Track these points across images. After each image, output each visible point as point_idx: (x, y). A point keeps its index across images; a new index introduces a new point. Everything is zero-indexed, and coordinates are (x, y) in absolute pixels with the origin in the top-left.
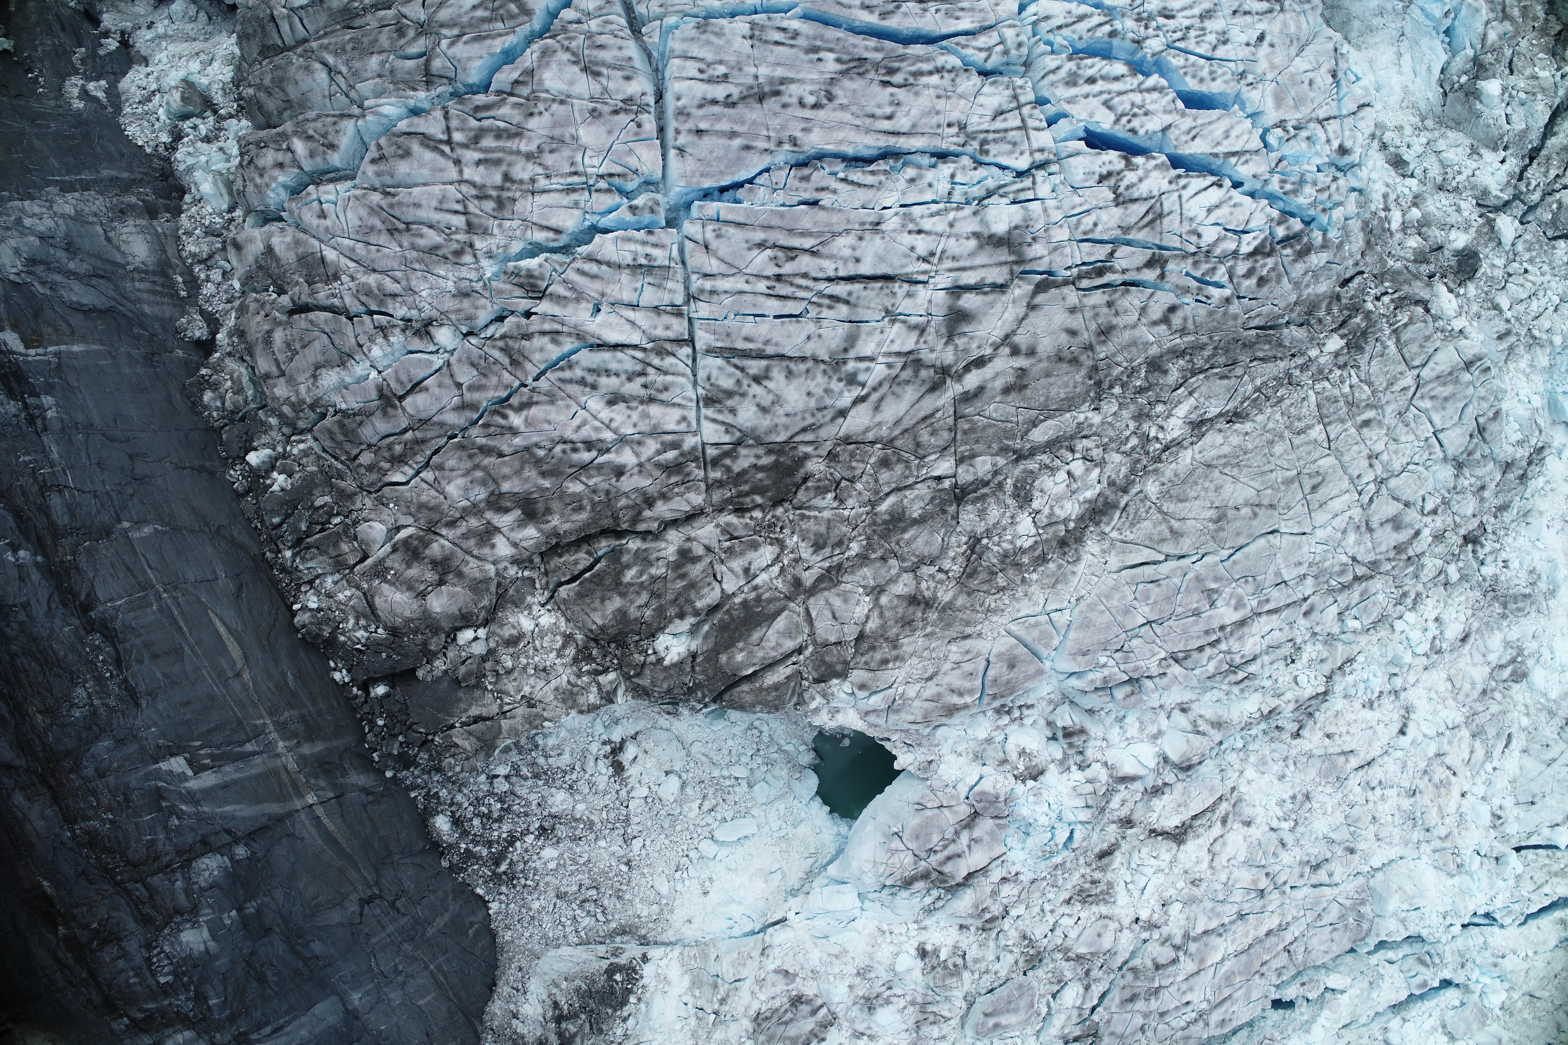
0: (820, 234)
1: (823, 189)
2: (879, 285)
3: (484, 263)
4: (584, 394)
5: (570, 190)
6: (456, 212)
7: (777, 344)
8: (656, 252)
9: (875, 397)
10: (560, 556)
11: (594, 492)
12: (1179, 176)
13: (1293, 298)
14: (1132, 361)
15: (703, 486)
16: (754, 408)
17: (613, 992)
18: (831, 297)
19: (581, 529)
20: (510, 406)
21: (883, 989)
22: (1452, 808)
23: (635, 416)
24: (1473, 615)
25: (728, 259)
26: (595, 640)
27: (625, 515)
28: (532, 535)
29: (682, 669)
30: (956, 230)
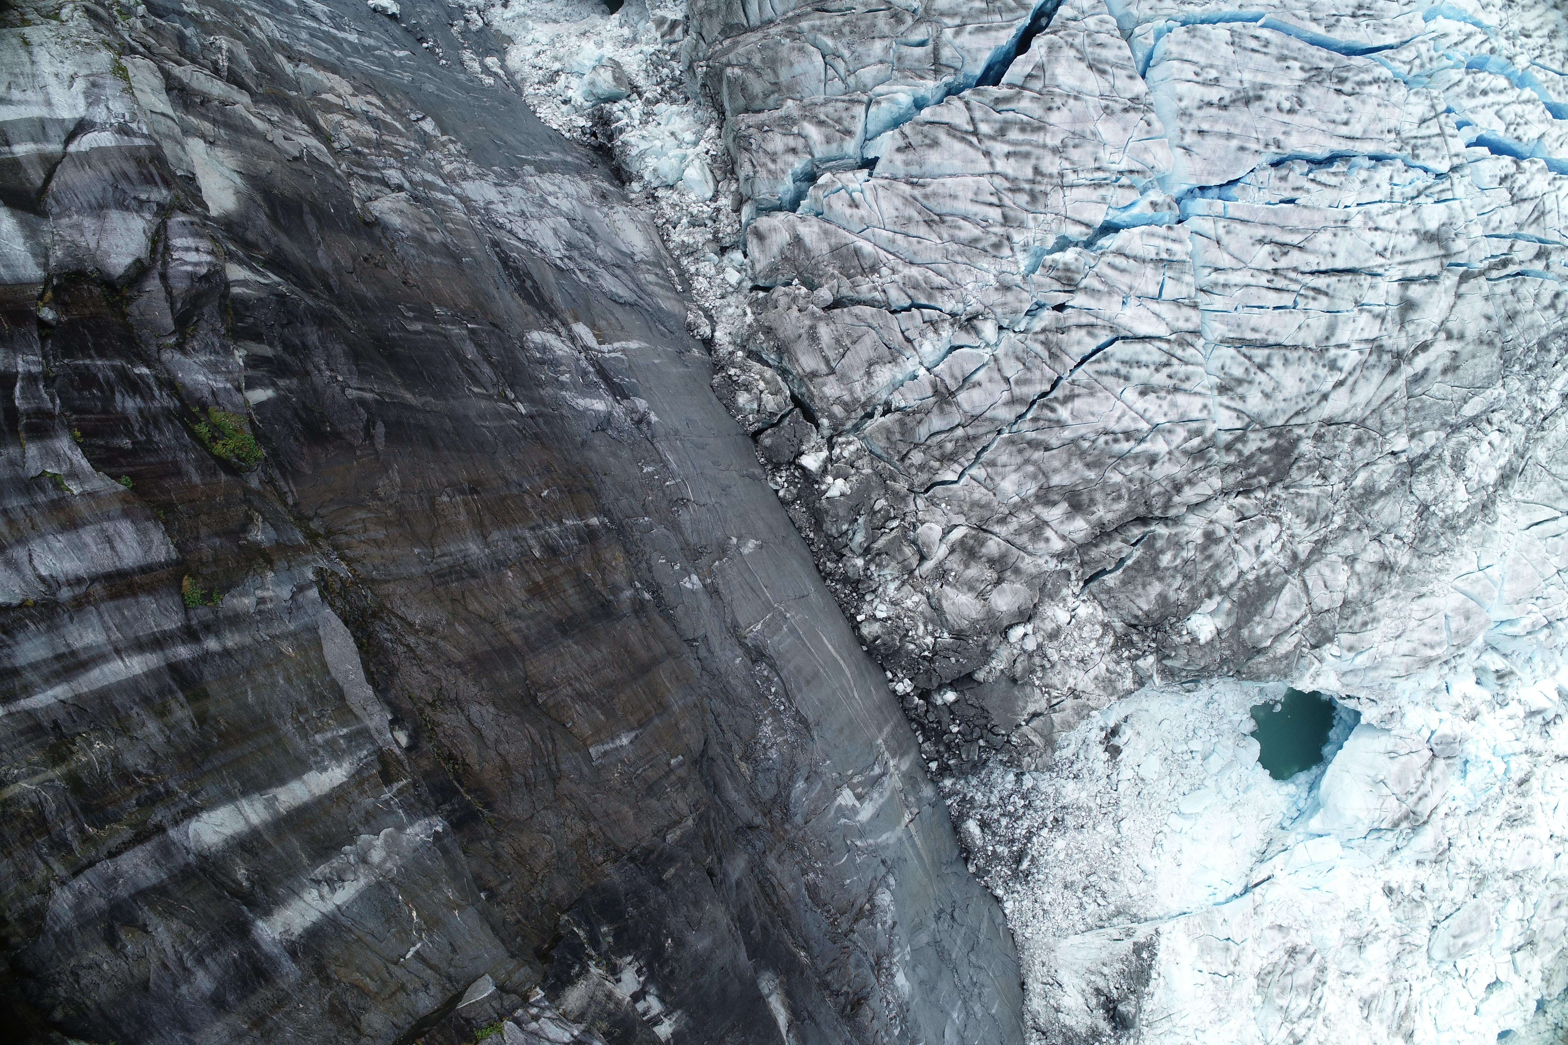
0: (1306, 230)
1: (1297, 189)
2: (1350, 277)
3: (1020, 256)
4: (1119, 386)
5: (1098, 185)
6: (991, 204)
7: (1276, 334)
8: (1175, 247)
9: (1351, 380)
10: (1096, 546)
11: (1130, 481)
12: (1554, 179)
14: (1530, 342)
15: (1220, 470)
16: (1260, 395)
17: (1142, 970)
18: (1314, 289)
19: (1121, 518)
20: (1056, 399)
23: (1165, 405)
25: (1237, 254)
26: (1134, 626)
27: (1158, 503)
28: (1080, 527)
29: (1213, 647)
30: (1402, 227)
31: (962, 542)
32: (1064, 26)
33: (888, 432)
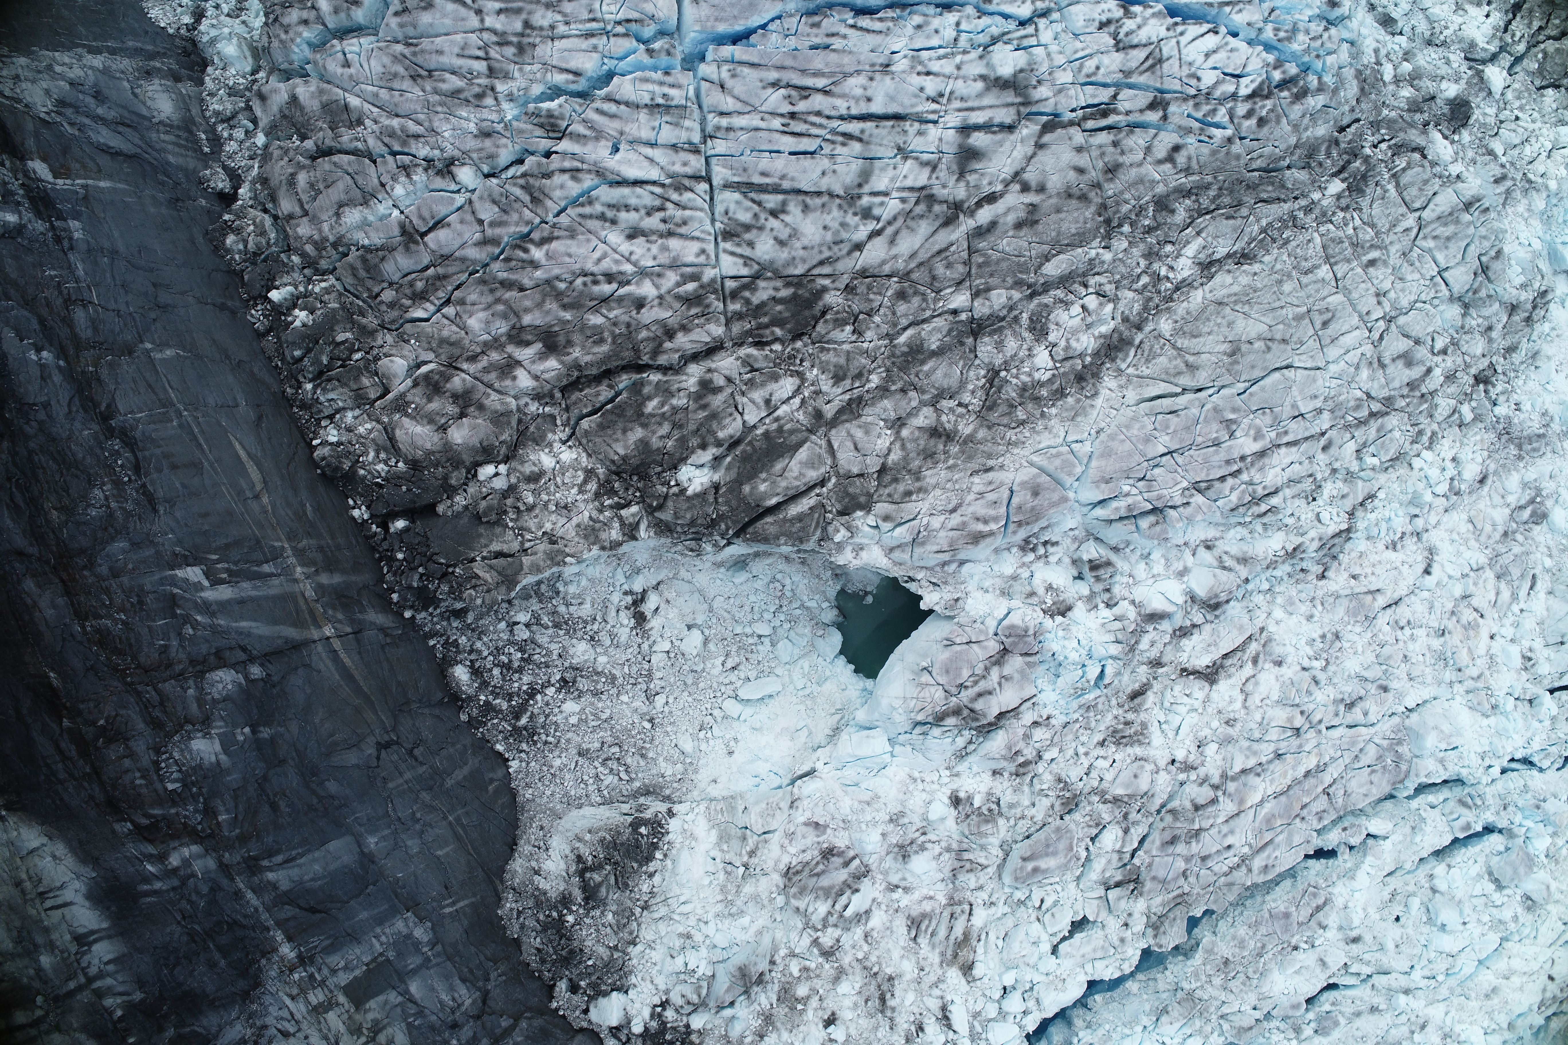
0: (832, 74)
1: (833, 35)
2: (891, 123)
3: (505, 106)
4: (604, 229)
5: (590, 35)
6: (478, 58)
7: (793, 179)
8: (672, 92)
9: (890, 230)
10: (581, 390)
11: (615, 324)
12: (1176, 24)
13: (1293, 140)
14: (1139, 199)
15: (722, 319)
16: (772, 242)
17: (638, 846)
18: (844, 135)
19: (602, 362)
20: (532, 241)
21: (917, 834)
22: (1482, 650)
23: (655, 249)
24: (1489, 457)
25: (743, 97)
26: (614, 472)
27: (646, 349)
28: (553, 367)
29: (705, 500)
30: (963, 72)
31: (427, 376)
33: (353, 268)
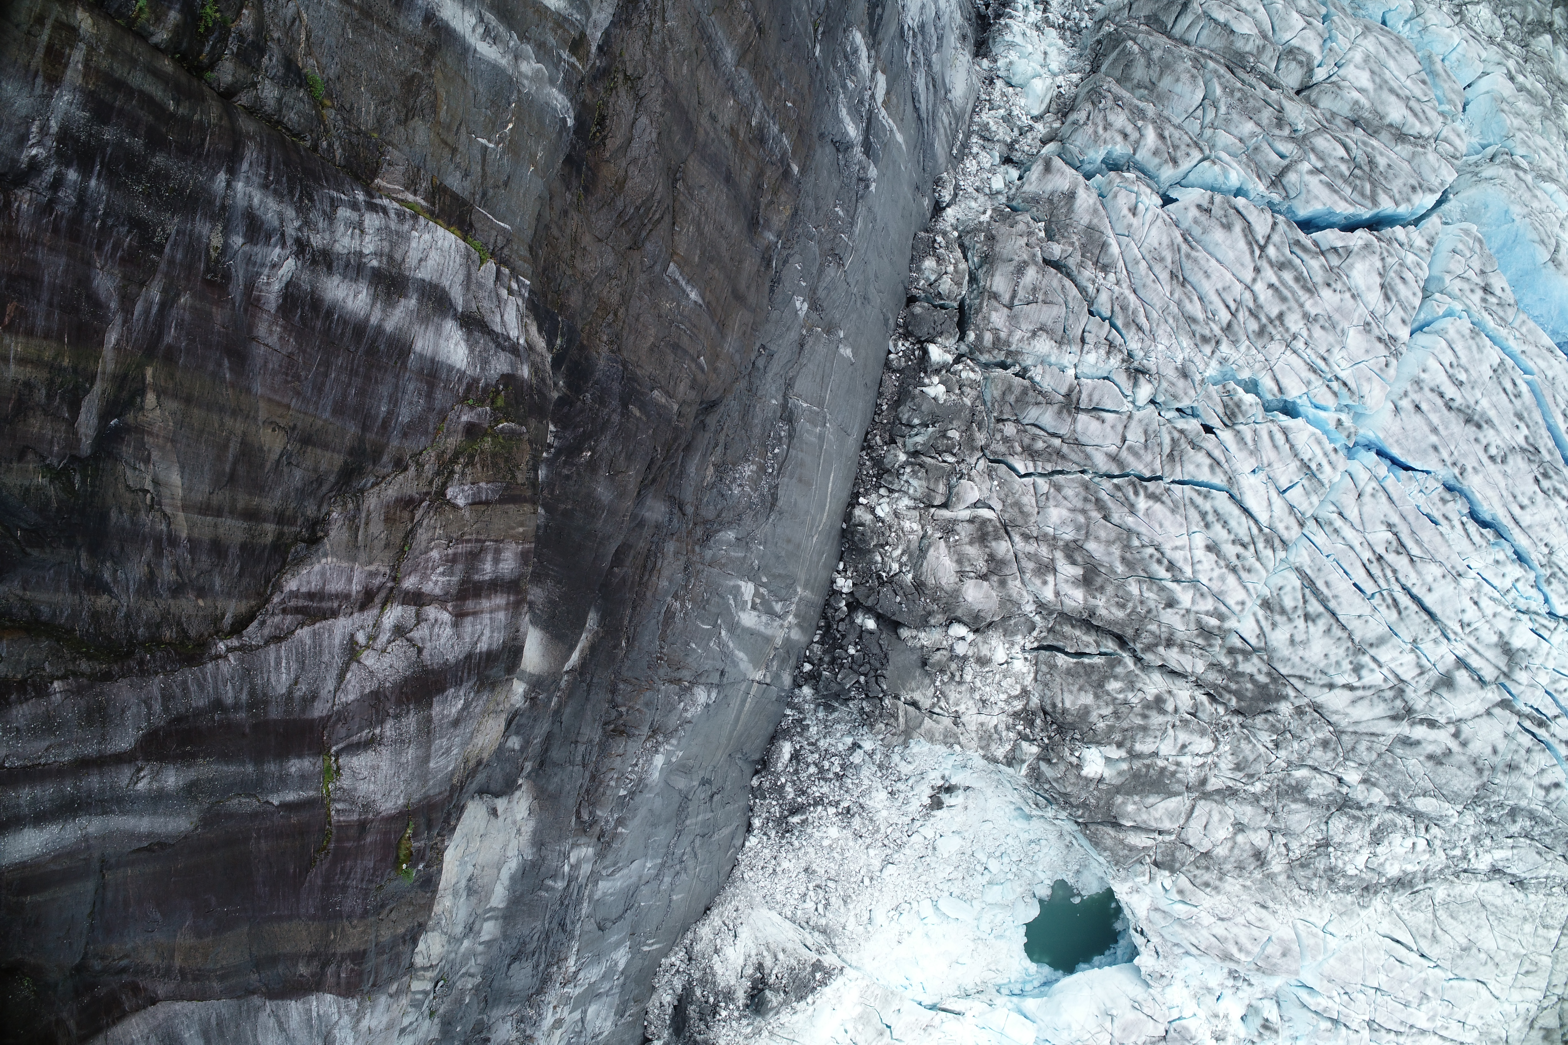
0: (1427, 551)
1: (1447, 518)
4: (1197, 525)
5: (1313, 369)
6: (1228, 307)
7: (1339, 604)
8: (1327, 468)
9: (1360, 693)
10: (1073, 626)
11: (1142, 602)
15: (1210, 662)
16: (1288, 636)
17: (806, 985)
18: (1394, 600)
19: (1110, 623)
20: (1146, 488)
23: (1217, 572)
25: (1365, 517)
26: (1045, 713)
27: (1146, 638)
28: (1076, 598)
29: (1087, 786)
30: (1494, 621)
31: (985, 522)
32: (1389, 242)
33: (1009, 388)
